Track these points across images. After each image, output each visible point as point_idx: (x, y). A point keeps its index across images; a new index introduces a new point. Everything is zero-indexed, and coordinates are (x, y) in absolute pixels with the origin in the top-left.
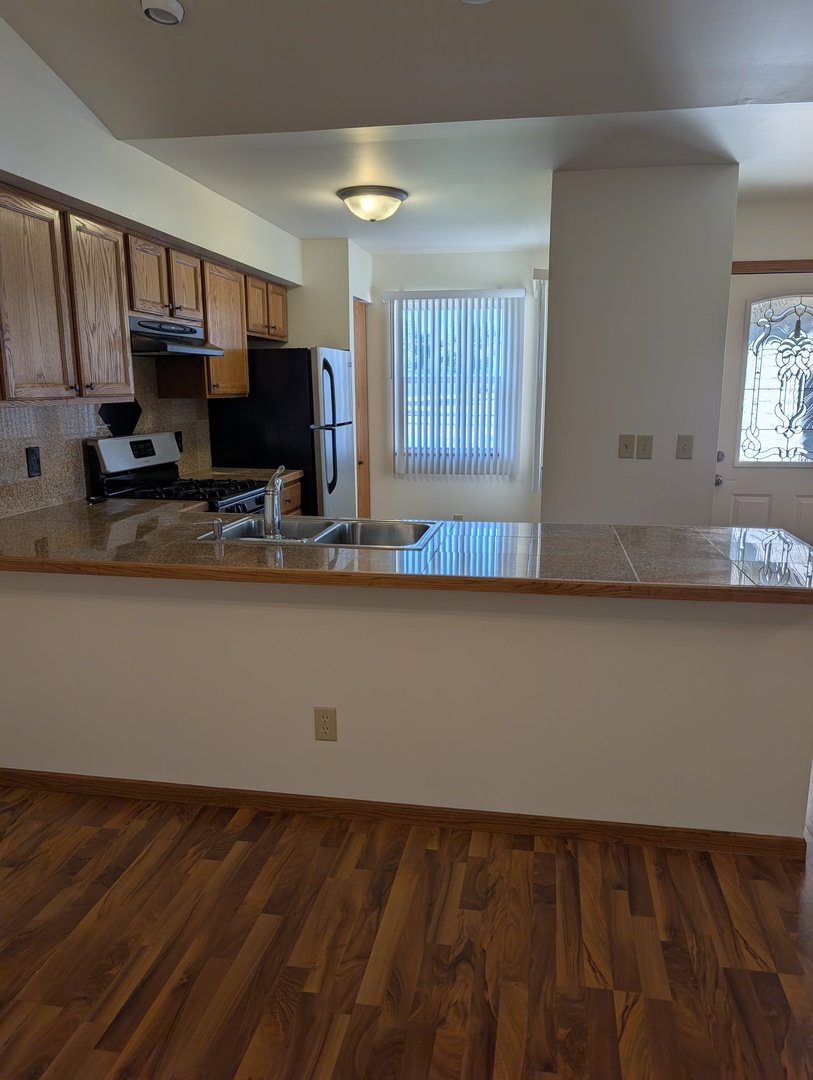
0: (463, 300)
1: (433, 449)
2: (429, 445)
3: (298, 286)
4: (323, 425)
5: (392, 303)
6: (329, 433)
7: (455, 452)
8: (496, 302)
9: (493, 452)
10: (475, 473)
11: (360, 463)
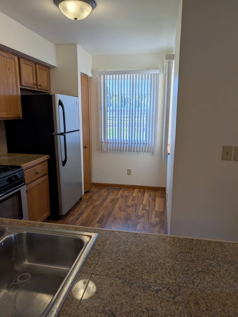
0: (132, 75)
1: (118, 140)
2: (117, 139)
3: (55, 67)
4: (59, 133)
5: (100, 76)
6: (62, 137)
7: (128, 142)
8: (146, 76)
9: (145, 142)
10: (137, 151)
11: (85, 147)
